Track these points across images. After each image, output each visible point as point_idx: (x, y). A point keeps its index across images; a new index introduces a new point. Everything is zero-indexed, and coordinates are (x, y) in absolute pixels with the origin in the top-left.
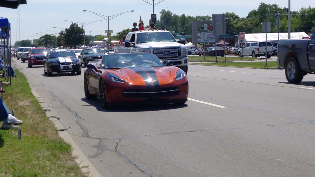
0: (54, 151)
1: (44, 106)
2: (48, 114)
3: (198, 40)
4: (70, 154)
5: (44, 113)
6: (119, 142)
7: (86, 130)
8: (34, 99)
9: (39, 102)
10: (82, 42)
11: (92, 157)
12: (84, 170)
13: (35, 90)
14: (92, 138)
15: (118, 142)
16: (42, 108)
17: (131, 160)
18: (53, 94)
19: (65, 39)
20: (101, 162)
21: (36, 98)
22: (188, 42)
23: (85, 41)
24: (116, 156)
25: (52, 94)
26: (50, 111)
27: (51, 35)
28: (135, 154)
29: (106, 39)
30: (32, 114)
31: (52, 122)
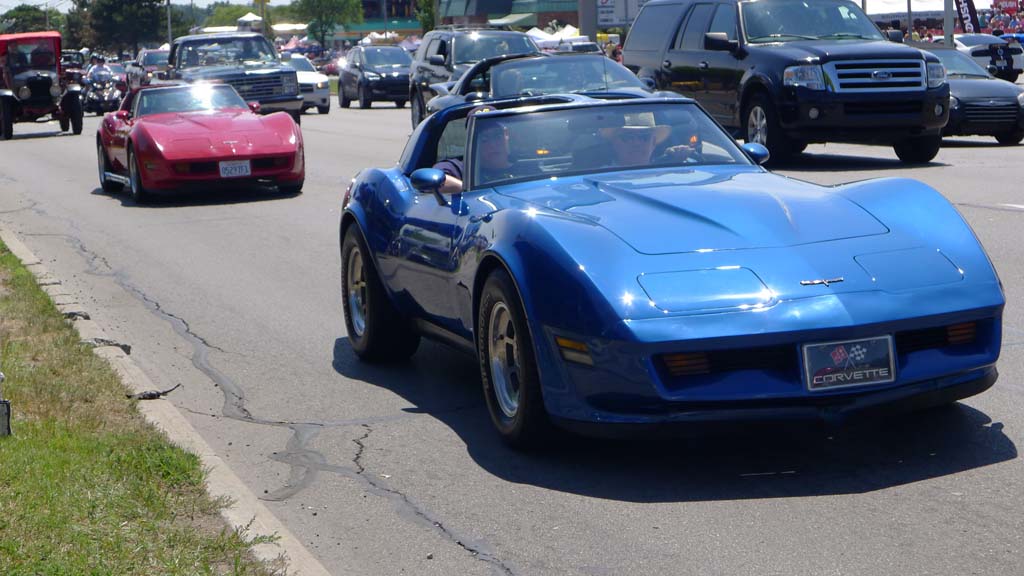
0: (141, 479)
1: (65, 299)
2: (86, 331)
3: (602, 16)
4: (202, 492)
5: (70, 327)
6: (366, 436)
7: (235, 390)
8: (21, 271)
9: (42, 281)
10: (161, 33)
11: (278, 499)
12: (264, 553)
13: (14, 232)
14: (264, 422)
15: (363, 434)
16: (59, 308)
17: (422, 508)
18: (83, 249)
19: (94, 22)
20: (315, 514)
21: (24, 266)
22: (562, 24)
23: (172, 27)
24: (362, 495)
25: (78, 245)
26: (87, 318)
27: (42, 8)
28: (434, 482)
29: (250, 17)
30: (25, 331)
31: (106, 363)
